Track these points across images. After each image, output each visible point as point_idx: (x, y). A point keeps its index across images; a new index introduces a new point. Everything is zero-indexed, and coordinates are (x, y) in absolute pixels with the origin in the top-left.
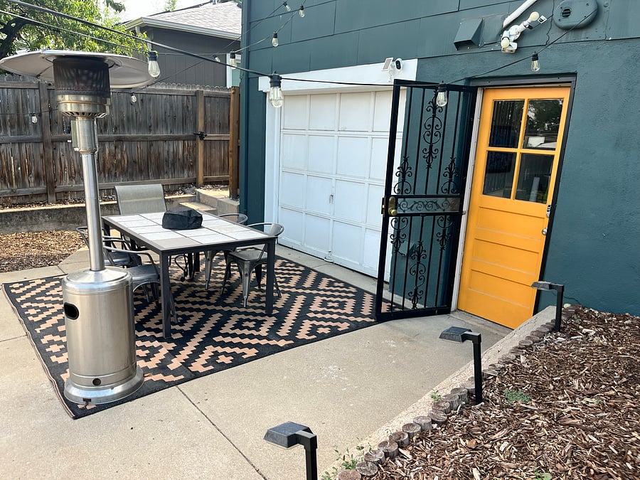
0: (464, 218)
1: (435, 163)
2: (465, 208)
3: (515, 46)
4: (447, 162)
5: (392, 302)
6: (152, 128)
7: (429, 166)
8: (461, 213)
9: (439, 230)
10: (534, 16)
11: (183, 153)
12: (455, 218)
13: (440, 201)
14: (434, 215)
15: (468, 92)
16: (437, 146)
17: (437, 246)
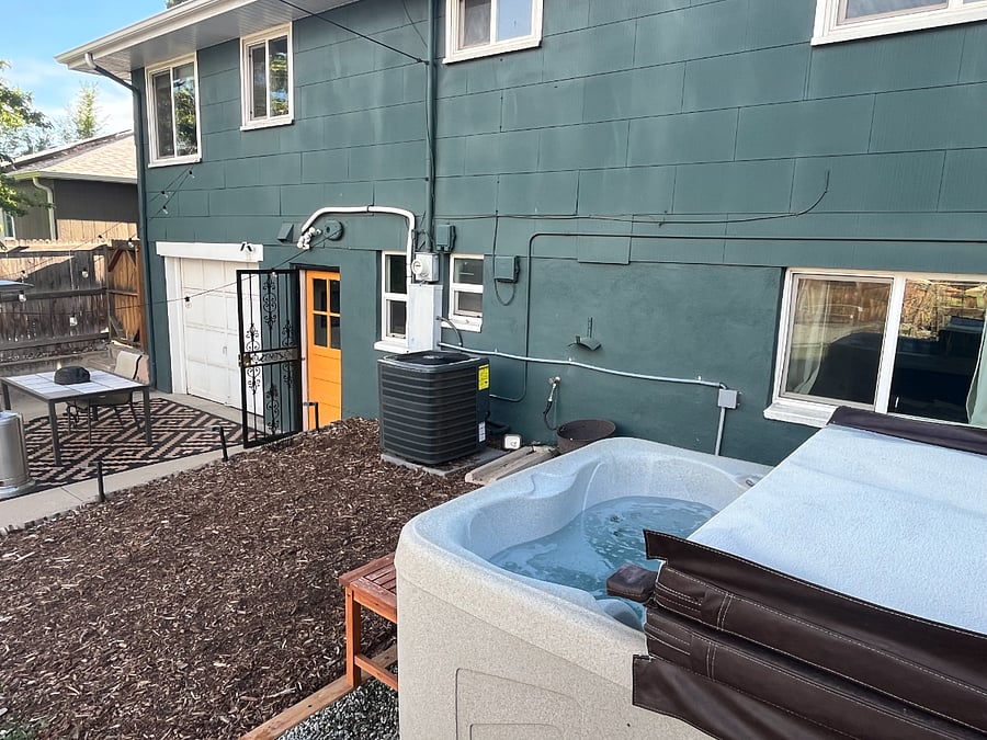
0: (304, 363)
1: (275, 325)
2: (304, 355)
3: (308, 247)
4: (283, 324)
5: (256, 431)
6: (55, 285)
7: (271, 328)
8: (300, 359)
9: (285, 373)
10: (312, 230)
11: (92, 308)
12: (297, 363)
13: (282, 352)
14: (280, 363)
15: (294, 273)
16: (275, 313)
17: (285, 386)
